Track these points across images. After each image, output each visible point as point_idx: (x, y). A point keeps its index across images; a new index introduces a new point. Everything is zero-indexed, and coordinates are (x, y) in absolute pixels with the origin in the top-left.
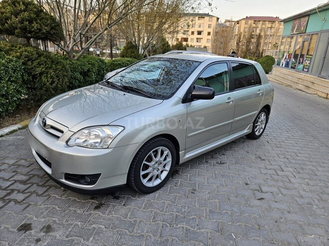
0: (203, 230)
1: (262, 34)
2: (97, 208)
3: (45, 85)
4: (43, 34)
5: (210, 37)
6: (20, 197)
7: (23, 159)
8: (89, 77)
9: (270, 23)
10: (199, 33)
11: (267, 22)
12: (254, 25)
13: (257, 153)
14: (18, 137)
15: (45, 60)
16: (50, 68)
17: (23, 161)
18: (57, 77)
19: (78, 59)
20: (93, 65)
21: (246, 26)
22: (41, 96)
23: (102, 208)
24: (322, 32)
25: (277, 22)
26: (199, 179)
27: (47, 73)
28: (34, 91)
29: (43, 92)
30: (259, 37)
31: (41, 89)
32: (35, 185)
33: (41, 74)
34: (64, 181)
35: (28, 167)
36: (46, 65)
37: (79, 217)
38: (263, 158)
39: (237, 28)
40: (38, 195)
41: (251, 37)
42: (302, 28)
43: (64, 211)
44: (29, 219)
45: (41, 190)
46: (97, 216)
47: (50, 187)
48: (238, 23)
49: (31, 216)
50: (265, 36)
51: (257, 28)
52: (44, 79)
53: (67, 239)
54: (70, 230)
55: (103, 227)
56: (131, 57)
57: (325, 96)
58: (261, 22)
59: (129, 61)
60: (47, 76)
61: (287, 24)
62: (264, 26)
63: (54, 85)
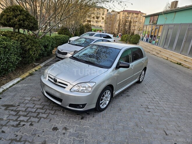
0: (130, 126)
1: (132, 20)
2: (82, 118)
3: (31, 55)
4: (30, 27)
5: (103, 20)
6: (45, 116)
7: (34, 97)
8: (47, 48)
9: (136, 14)
10: (98, 18)
11: (134, 14)
12: (127, 15)
13: (142, 90)
14: (23, 85)
15: (31, 41)
16: (33, 46)
17: (34, 98)
18: (37, 50)
19: (41, 38)
20: (50, 41)
21: (123, 15)
22: (28, 61)
23: (85, 119)
24: (165, 25)
26: (121, 104)
27: (32, 49)
28: (25, 59)
29: (29, 59)
30: (130, 22)
31: (29, 57)
32: (48, 110)
33: (29, 49)
34: (68, 107)
35: (39, 101)
36: (31, 44)
37: (76, 123)
38: (145, 93)
39: (119, 16)
40: (52, 114)
41: (126, 22)
42: (155, 22)
43: (68, 121)
44: (54, 125)
45: (53, 112)
46: (83, 122)
47: (56, 110)
48: (119, 14)
49: (55, 124)
50: (134, 21)
51: (129, 17)
52: (31, 52)
53: (75, 132)
54: (75, 128)
55: (88, 127)
56: (65, 34)
57: (167, 59)
58: (131, 14)
59: (64, 37)
60: (32, 51)
61: (147, 18)
62: (132, 16)
63: (35, 55)
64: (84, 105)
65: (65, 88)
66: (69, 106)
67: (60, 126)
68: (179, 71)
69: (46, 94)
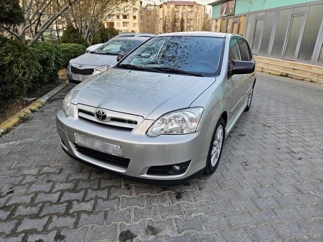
1: (185, 18)
2: (179, 197)
3: (16, 77)
5: (136, 21)
6: (88, 206)
7: (46, 166)
8: (48, 66)
9: (190, 7)
10: (125, 17)
11: (187, 7)
12: (176, 10)
13: (260, 122)
14: (11, 143)
15: (11, 46)
16: (19, 56)
17: (47, 168)
18: (28, 66)
19: (32, 46)
20: (51, 51)
21: (169, 10)
22: (13, 92)
23: (184, 196)
24: (249, 13)
25: (195, 7)
27: (17, 62)
28: (3, 86)
29: (14, 86)
30: (182, 20)
31: (13, 82)
32: (90, 191)
33: (11, 63)
34: (145, 176)
35: (60, 173)
36: (13, 53)
37: (170, 210)
38: (268, 125)
39: (161, 12)
40: (104, 200)
41: (175, 20)
42: (231, 11)
43: (150, 208)
44: (121, 226)
45: (104, 194)
46: (186, 205)
47: (109, 188)
48: (161, 7)
49: (120, 223)
50: (187, 19)
51: (178, 12)
52: (16, 71)
53: (180, 235)
54: (174, 225)
55: (203, 214)
57: (261, 70)
58: (181, 7)
59: (76, 47)
60: (18, 66)
61: (214, 7)
62: (184, 11)
63: (27, 76)
64: (184, 166)
65: (131, 129)
66: (149, 173)
67: (135, 225)
68: (293, 86)
69: (77, 154)
